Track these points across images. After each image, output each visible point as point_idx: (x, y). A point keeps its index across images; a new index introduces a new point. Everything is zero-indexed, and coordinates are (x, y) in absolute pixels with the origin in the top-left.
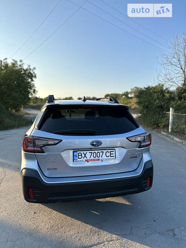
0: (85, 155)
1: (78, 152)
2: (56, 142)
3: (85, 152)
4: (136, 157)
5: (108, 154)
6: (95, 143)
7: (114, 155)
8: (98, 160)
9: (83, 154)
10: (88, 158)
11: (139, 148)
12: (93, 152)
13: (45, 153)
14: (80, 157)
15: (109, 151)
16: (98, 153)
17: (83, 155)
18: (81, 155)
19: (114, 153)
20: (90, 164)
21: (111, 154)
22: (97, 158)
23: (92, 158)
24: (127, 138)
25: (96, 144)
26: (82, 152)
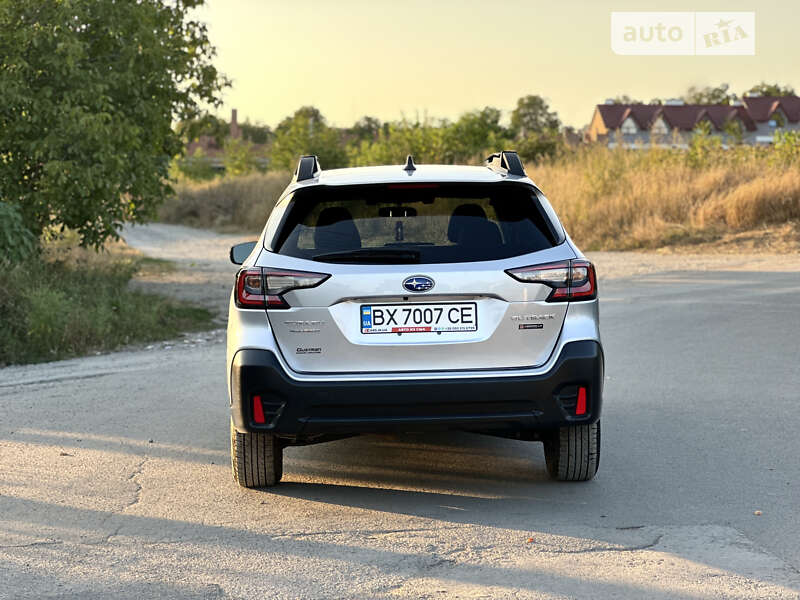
0: (392, 316)
1: (373, 308)
2: (317, 280)
3: (392, 309)
4: (540, 326)
5: (455, 316)
7: (473, 318)
8: (428, 330)
9: (385, 313)
10: (401, 324)
11: (548, 300)
12: (413, 308)
13: (289, 307)
14: (379, 320)
15: (459, 307)
16: (428, 313)
17: (387, 317)
18: (381, 317)
19: (472, 312)
20: (407, 339)
21: (463, 315)
22: (423, 324)
23: (411, 324)
24: (506, 271)
25: (417, 286)
26: (383, 309)
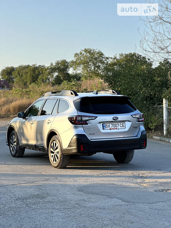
1: (105, 124)
2: (94, 118)
4: (136, 128)
5: (121, 125)
6: (115, 118)
7: (124, 126)
8: (116, 129)
9: (108, 125)
10: (111, 128)
11: (138, 122)
12: (113, 124)
13: (88, 124)
14: (106, 127)
15: (122, 123)
16: (116, 125)
18: (107, 126)
20: (112, 131)
21: (123, 125)
22: (115, 127)
23: (113, 127)
24: (131, 116)
26: (107, 124)
